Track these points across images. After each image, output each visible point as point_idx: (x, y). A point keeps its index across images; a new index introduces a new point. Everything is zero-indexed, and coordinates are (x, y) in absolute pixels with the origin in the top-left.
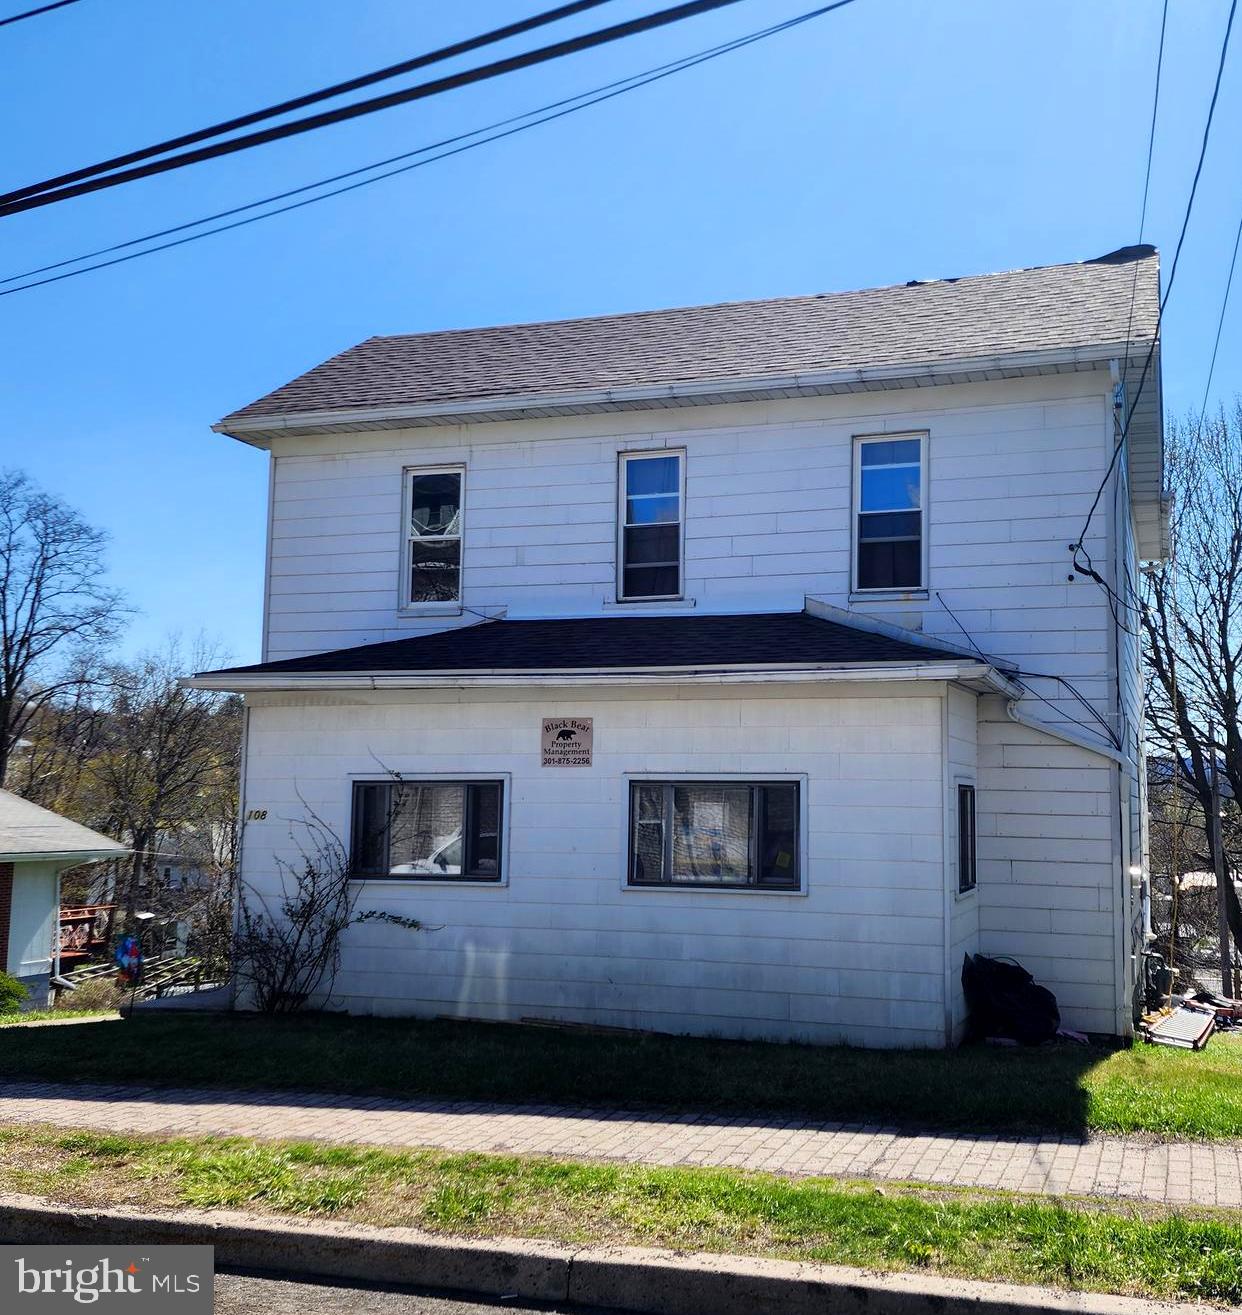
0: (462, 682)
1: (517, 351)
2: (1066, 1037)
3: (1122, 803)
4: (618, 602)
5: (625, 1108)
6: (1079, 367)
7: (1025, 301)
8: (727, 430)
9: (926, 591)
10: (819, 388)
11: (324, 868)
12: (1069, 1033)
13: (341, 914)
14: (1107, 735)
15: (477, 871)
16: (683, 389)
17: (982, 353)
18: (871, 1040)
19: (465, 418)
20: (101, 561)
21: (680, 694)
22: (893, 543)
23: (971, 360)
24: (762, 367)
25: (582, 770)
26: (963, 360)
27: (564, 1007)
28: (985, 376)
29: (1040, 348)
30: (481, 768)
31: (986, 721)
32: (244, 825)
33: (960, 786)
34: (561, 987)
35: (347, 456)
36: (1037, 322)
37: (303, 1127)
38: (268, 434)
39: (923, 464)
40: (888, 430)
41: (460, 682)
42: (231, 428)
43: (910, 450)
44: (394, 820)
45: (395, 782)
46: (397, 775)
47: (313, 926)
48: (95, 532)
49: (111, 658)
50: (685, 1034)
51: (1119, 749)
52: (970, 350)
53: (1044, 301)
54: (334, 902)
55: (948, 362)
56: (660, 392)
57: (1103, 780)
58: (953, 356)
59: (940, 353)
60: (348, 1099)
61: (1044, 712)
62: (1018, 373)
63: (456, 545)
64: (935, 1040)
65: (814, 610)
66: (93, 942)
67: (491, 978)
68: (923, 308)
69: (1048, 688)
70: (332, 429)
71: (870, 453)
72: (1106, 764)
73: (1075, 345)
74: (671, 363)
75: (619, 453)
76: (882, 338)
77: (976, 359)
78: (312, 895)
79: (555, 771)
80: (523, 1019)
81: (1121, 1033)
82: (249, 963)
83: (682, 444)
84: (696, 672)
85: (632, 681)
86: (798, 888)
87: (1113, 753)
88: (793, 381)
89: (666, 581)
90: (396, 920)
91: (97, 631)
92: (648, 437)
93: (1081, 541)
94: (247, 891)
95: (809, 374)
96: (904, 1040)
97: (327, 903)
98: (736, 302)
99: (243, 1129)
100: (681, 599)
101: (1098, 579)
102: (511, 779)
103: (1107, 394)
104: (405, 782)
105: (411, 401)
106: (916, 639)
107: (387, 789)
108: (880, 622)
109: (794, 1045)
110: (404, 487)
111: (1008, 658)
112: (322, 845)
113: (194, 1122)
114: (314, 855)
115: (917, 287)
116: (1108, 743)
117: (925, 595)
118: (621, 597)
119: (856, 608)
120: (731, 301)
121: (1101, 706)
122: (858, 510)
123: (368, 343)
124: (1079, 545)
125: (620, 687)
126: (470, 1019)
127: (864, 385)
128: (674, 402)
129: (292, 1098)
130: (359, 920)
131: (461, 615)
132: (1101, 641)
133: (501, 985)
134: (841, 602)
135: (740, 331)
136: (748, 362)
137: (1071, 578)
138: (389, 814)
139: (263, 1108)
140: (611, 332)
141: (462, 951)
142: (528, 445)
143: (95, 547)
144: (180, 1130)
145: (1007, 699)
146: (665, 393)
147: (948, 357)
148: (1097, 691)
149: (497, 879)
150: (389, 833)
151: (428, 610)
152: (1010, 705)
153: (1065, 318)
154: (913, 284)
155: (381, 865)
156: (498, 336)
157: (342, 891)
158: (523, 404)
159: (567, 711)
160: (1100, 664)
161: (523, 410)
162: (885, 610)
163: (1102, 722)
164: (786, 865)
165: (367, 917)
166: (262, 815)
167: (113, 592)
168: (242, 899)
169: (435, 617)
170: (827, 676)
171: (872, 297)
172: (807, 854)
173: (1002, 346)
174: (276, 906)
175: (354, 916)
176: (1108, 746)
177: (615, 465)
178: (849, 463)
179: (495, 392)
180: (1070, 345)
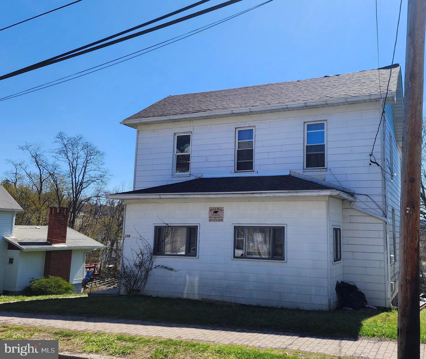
0: (186, 196)
1: (208, 99)
2: (369, 308)
3: (387, 234)
4: (235, 172)
5: (220, 326)
6: (372, 100)
7: (358, 81)
8: (267, 121)
9: (326, 168)
10: (294, 108)
11: (146, 252)
12: (370, 307)
13: (150, 266)
14: (382, 213)
15: (190, 254)
16: (254, 109)
17: (342, 97)
18: (306, 307)
19: (191, 119)
20: (103, 161)
21: (249, 200)
22: (317, 154)
23: (339, 99)
24: (277, 102)
25: (221, 223)
26: (336, 99)
27: (215, 296)
28: (343, 104)
29: (360, 95)
30: (191, 222)
31: (345, 208)
32: (124, 239)
33: (334, 228)
34: (213, 289)
35: (159, 130)
36: (360, 87)
37: (124, 330)
38: (136, 124)
39: (325, 130)
40: (314, 120)
41: (185, 196)
42: (126, 123)
43: (321, 126)
44: (166, 238)
45: (166, 226)
46: (167, 224)
47: (142, 269)
48: (101, 153)
49: (106, 189)
50: (250, 305)
51: (386, 217)
52: (339, 96)
53: (364, 81)
54: (148, 262)
55: (331, 100)
56: (247, 110)
57: (381, 227)
58: (334, 98)
59: (330, 97)
60: (141, 322)
61: (362, 206)
62: (353, 103)
63: (189, 156)
64: (325, 308)
65: (293, 174)
66: (95, 274)
67: (193, 286)
68: (327, 84)
69: (363, 198)
70: (154, 122)
71: (310, 127)
72: (382, 222)
73: (370, 94)
74: (252, 102)
75: (236, 128)
76: (314, 93)
77: (340, 99)
78: (142, 260)
79: (213, 223)
80: (202, 299)
81: (387, 307)
82: (124, 280)
83: (253, 125)
84: (253, 193)
85: (234, 196)
86: (284, 260)
87: (384, 218)
88: (286, 106)
89: (249, 166)
90: (166, 268)
91: (101, 182)
92: (244, 123)
93: (372, 153)
94: (124, 259)
95: (291, 104)
96: (316, 308)
97: (146, 263)
98: (274, 83)
99: (108, 330)
100: (253, 171)
101: (378, 165)
102: (200, 225)
103: (381, 108)
104: (169, 226)
105: (176, 114)
106: (323, 183)
107: (164, 228)
108: (313, 178)
109: (282, 308)
110: (174, 139)
111: (351, 189)
112: (145, 245)
113: (94, 328)
114: (142, 248)
115: (327, 78)
116: (383, 215)
117: (326, 170)
118: (236, 171)
119: (306, 174)
120: (272, 83)
121: (380, 204)
122: (306, 144)
123: (168, 97)
124: (372, 154)
125: (231, 198)
126: (187, 298)
127: (306, 107)
128: (251, 113)
129: (124, 321)
130: (155, 268)
131: (190, 176)
132: (380, 184)
133: (196, 288)
134: (301, 172)
135: (273, 92)
136: (274, 101)
137: (370, 164)
138: (165, 236)
139: (115, 324)
140: (236, 93)
141: (185, 277)
142: (210, 126)
143: (102, 157)
144: (90, 330)
145: (351, 202)
146: (248, 110)
147: (332, 98)
148: (379, 199)
149: (195, 256)
150: (165, 241)
151: (180, 175)
152: (352, 203)
153: (368, 86)
154: (326, 76)
155: (162, 251)
156: (204, 95)
157: (151, 259)
158: (208, 114)
159: (216, 205)
160: (379, 191)
161: (208, 116)
162: (314, 174)
163: (380, 209)
164: (280, 253)
165: (157, 267)
166: (129, 236)
167: (106, 170)
168: (123, 261)
169: (182, 177)
170: (291, 195)
171: (314, 80)
172: (287, 249)
173: (348, 95)
174: (132, 263)
175: (154, 266)
176: (383, 216)
177: (234, 132)
178: (303, 130)
179: (200, 111)
180: (369, 94)
